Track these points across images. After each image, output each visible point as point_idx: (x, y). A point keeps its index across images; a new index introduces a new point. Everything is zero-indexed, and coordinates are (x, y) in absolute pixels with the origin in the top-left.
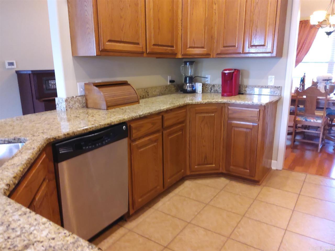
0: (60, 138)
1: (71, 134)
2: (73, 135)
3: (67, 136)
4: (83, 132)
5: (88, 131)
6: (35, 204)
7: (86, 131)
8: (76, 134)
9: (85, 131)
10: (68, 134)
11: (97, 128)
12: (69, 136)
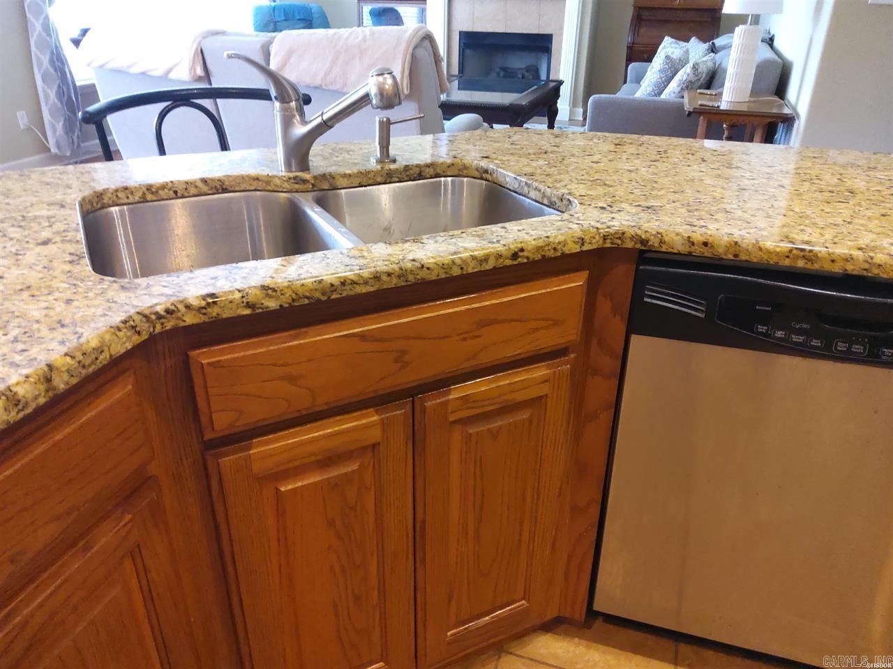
0: (664, 249)
1: (721, 250)
2: (731, 257)
3: (697, 250)
4: (787, 262)
5: (816, 266)
6: (432, 402)
7: (801, 264)
8: (743, 257)
9: (797, 257)
10: (705, 244)
11: (876, 271)
12: (707, 253)
